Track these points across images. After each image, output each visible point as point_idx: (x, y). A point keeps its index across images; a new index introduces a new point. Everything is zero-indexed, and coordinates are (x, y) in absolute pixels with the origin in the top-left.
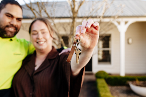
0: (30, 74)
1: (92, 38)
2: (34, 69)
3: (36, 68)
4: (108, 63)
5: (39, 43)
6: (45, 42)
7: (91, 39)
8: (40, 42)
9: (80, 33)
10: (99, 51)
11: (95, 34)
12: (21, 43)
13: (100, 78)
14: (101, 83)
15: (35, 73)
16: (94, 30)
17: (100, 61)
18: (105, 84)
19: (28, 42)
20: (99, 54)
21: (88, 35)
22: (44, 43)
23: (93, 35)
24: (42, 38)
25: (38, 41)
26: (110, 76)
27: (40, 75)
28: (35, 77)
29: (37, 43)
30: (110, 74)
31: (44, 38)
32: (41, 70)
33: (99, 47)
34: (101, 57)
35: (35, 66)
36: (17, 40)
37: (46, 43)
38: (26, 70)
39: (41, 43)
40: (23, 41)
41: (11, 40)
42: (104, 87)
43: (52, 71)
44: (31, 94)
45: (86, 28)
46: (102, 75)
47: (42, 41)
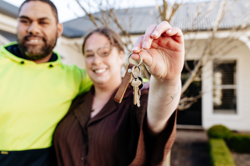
0: (83, 123)
1: (170, 58)
2: (90, 115)
3: (93, 114)
4: (232, 111)
5: (97, 71)
6: (107, 69)
7: (168, 61)
8: (97, 69)
9: (141, 47)
10: (214, 90)
11: (176, 50)
12: (68, 71)
13: (216, 137)
14: (218, 146)
15: (90, 122)
16: (172, 42)
17: (216, 108)
18: (226, 150)
19: (80, 70)
20: (214, 96)
21: (164, 53)
22: (104, 72)
23: (172, 52)
24: (100, 64)
25: (94, 68)
26: (235, 135)
27: (99, 125)
28: (90, 129)
29: (94, 71)
30: (235, 132)
31: (105, 63)
32: (101, 117)
33: (214, 83)
34: (218, 101)
35: (92, 111)
36: (63, 67)
37: (108, 71)
38: (76, 118)
39: (100, 71)
40: (72, 69)
41: (51, 66)
42: (223, 154)
43: (120, 121)
44: (83, 159)
45: (151, 37)
46: (220, 133)
47: (101, 69)
